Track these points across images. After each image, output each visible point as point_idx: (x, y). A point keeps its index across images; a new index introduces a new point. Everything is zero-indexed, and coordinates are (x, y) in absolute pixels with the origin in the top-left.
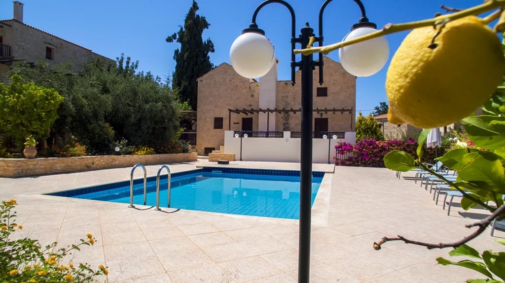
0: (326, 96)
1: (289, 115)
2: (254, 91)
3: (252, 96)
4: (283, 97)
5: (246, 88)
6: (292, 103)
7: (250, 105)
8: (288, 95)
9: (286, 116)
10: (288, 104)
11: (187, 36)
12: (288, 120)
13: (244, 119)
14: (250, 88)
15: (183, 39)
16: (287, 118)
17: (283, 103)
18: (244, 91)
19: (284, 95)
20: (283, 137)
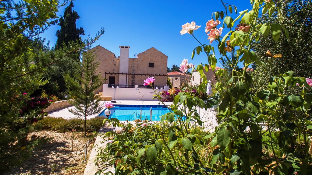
0: (153, 67)
1: (135, 76)
2: (116, 63)
3: (115, 65)
4: (132, 66)
5: (111, 60)
6: (136, 70)
7: (114, 70)
8: (134, 65)
9: (133, 76)
10: (134, 70)
11: (66, 23)
12: (134, 79)
13: (110, 77)
14: (114, 60)
15: (63, 24)
16: (133, 78)
17: (132, 70)
18: (110, 62)
19: (132, 65)
20: (134, 88)
